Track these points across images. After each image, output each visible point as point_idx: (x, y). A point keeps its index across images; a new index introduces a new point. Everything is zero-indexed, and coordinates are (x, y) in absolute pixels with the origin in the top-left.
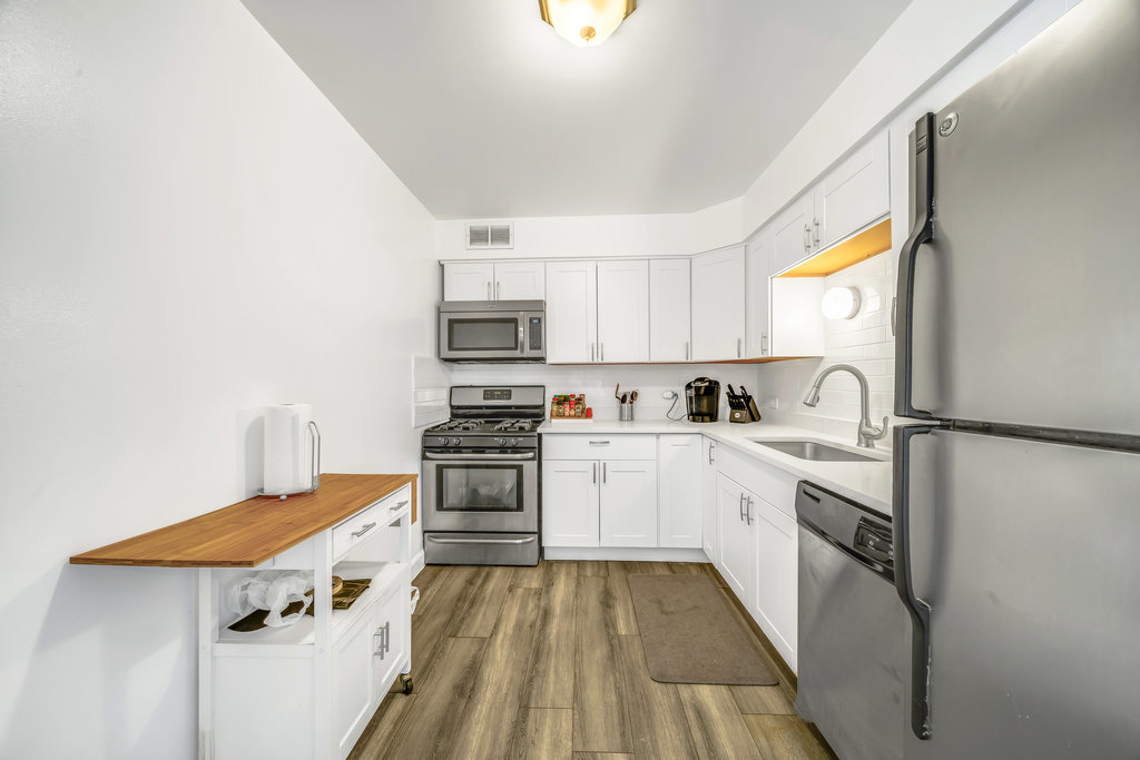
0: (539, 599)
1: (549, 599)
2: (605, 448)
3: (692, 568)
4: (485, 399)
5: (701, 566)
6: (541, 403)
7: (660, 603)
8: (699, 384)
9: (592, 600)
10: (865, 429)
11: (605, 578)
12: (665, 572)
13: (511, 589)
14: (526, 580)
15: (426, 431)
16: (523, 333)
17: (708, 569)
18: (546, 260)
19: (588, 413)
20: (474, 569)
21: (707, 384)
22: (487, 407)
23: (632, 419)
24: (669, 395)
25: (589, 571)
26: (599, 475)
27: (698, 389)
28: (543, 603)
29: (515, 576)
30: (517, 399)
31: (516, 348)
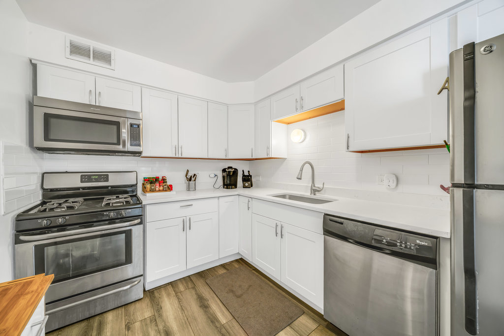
0: (157, 325)
1: (164, 321)
2: (190, 208)
3: (234, 264)
4: (82, 182)
5: (237, 261)
6: (135, 183)
7: (232, 291)
8: (230, 170)
9: (194, 307)
10: (314, 188)
11: (194, 288)
12: (222, 271)
13: (128, 327)
14: (138, 314)
15: (19, 215)
16: (125, 133)
17: (242, 261)
18: (142, 85)
19: (170, 188)
20: (83, 324)
21: (233, 170)
22: (84, 188)
23: (195, 190)
24: (213, 175)
25: (181, 287)
26: (186, 225)
27: (229, 172)
28: (161, 327)
29: (127, 314)
30: (113, 181)
31: (118, 144)
